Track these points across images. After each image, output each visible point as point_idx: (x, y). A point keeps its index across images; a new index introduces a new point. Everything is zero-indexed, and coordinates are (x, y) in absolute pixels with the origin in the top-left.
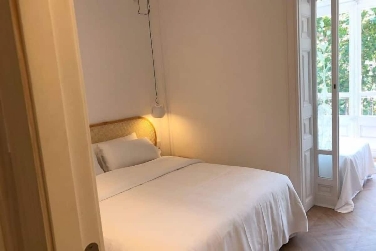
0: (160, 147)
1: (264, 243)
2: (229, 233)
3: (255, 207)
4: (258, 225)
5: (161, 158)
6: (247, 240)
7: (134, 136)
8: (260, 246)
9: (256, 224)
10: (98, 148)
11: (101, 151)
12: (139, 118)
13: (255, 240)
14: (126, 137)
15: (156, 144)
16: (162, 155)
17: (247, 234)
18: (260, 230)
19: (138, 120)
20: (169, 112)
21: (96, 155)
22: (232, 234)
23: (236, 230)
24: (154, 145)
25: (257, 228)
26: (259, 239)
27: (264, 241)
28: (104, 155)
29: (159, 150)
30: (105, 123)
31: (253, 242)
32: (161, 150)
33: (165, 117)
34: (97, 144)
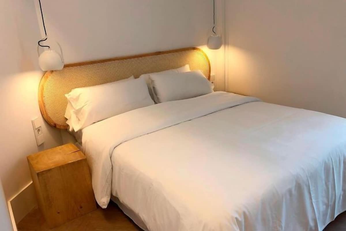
0: (213, 81)
1: (330, 203)
2: (290, 191)
3: (325, 162)
4: (326, 183)
5: (213, 93)
6: (311, 199)
7: (187, 68)
8: (325, 207)
9: (324, 182)
10: (150, 78)
11: (152, 81)
12: (194, 48)
13: (320, 199)
14: (178, 69)
15: (209, 78)
16: (215, 90)
17: (311, 193)
18: (328, 188)
19: (192, 51)
20: (226, 43)
21: (148, 86)
22: (294, 192)
23: (299, 187)
24: (207, 80)
25: (325, 187)
26: (325, 200)
27: (331, 202)
28: (155, 87)
29: (213, 84)
30: (159, 53)
31: (317, 202)
32: (215, 85)
33: (222, 48)
34: (149, 74)
